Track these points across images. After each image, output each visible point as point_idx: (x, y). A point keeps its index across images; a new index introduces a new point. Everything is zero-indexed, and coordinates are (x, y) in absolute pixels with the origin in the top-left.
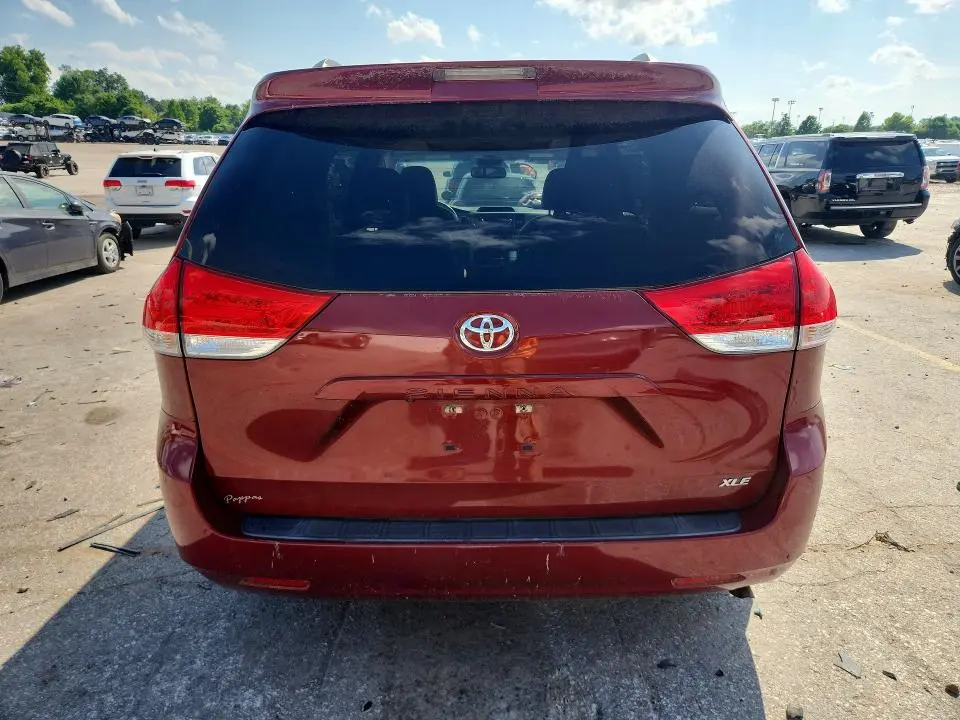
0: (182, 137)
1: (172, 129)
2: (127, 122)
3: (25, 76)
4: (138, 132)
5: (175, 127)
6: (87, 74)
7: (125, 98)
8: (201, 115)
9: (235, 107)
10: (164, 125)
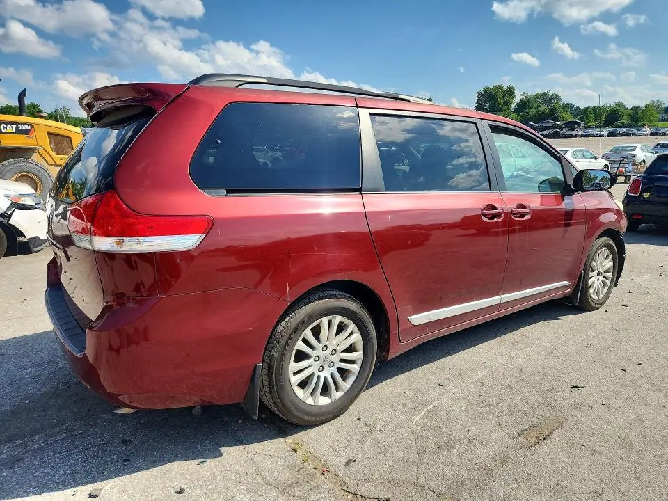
0: (580, 133)
1: (574, 127)
2: (544, 125)
3: (501, 101)
4: (549, 131)
5: (576, 126)
6: (536, 96)
7: (555, 109)
8: (607, 116)
9: (638, 108)
10: (569, 125)
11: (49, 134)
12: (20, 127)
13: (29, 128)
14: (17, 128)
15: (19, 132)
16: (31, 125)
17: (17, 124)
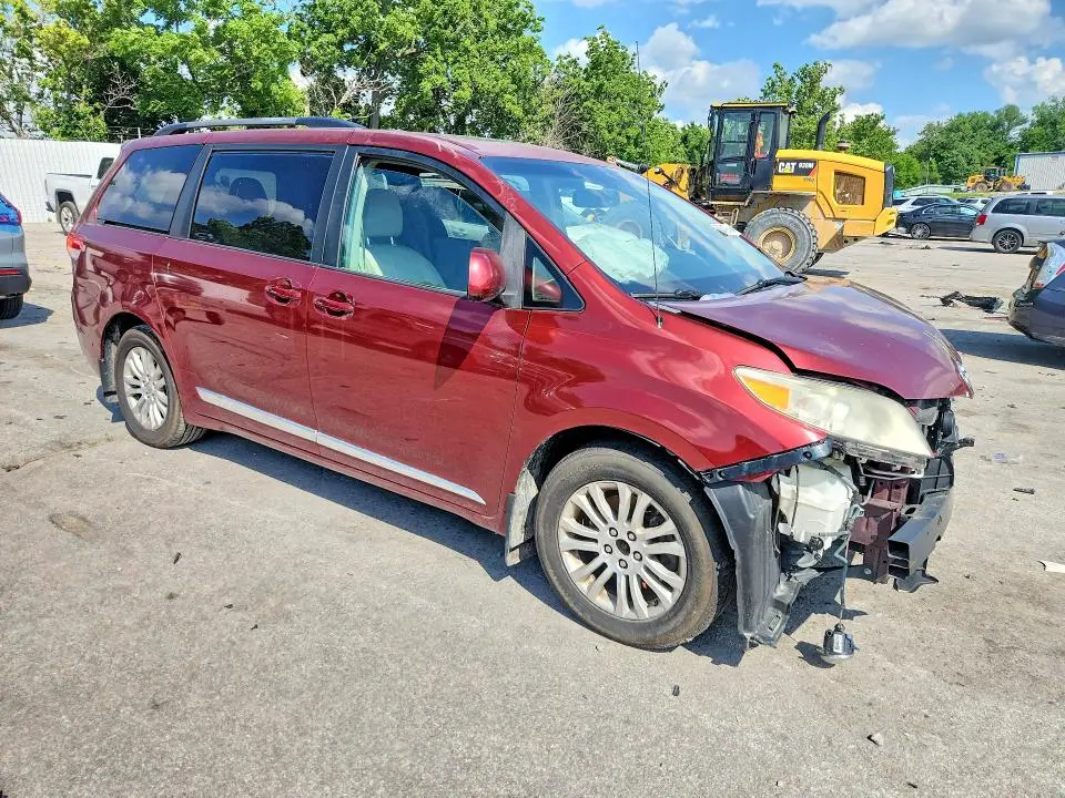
11: (838, 173)
12: (801, 165)
13: (811, 165)
14: (796, 167)
15: (798, 172)
16: (815, 162)
17: (798, 161)
